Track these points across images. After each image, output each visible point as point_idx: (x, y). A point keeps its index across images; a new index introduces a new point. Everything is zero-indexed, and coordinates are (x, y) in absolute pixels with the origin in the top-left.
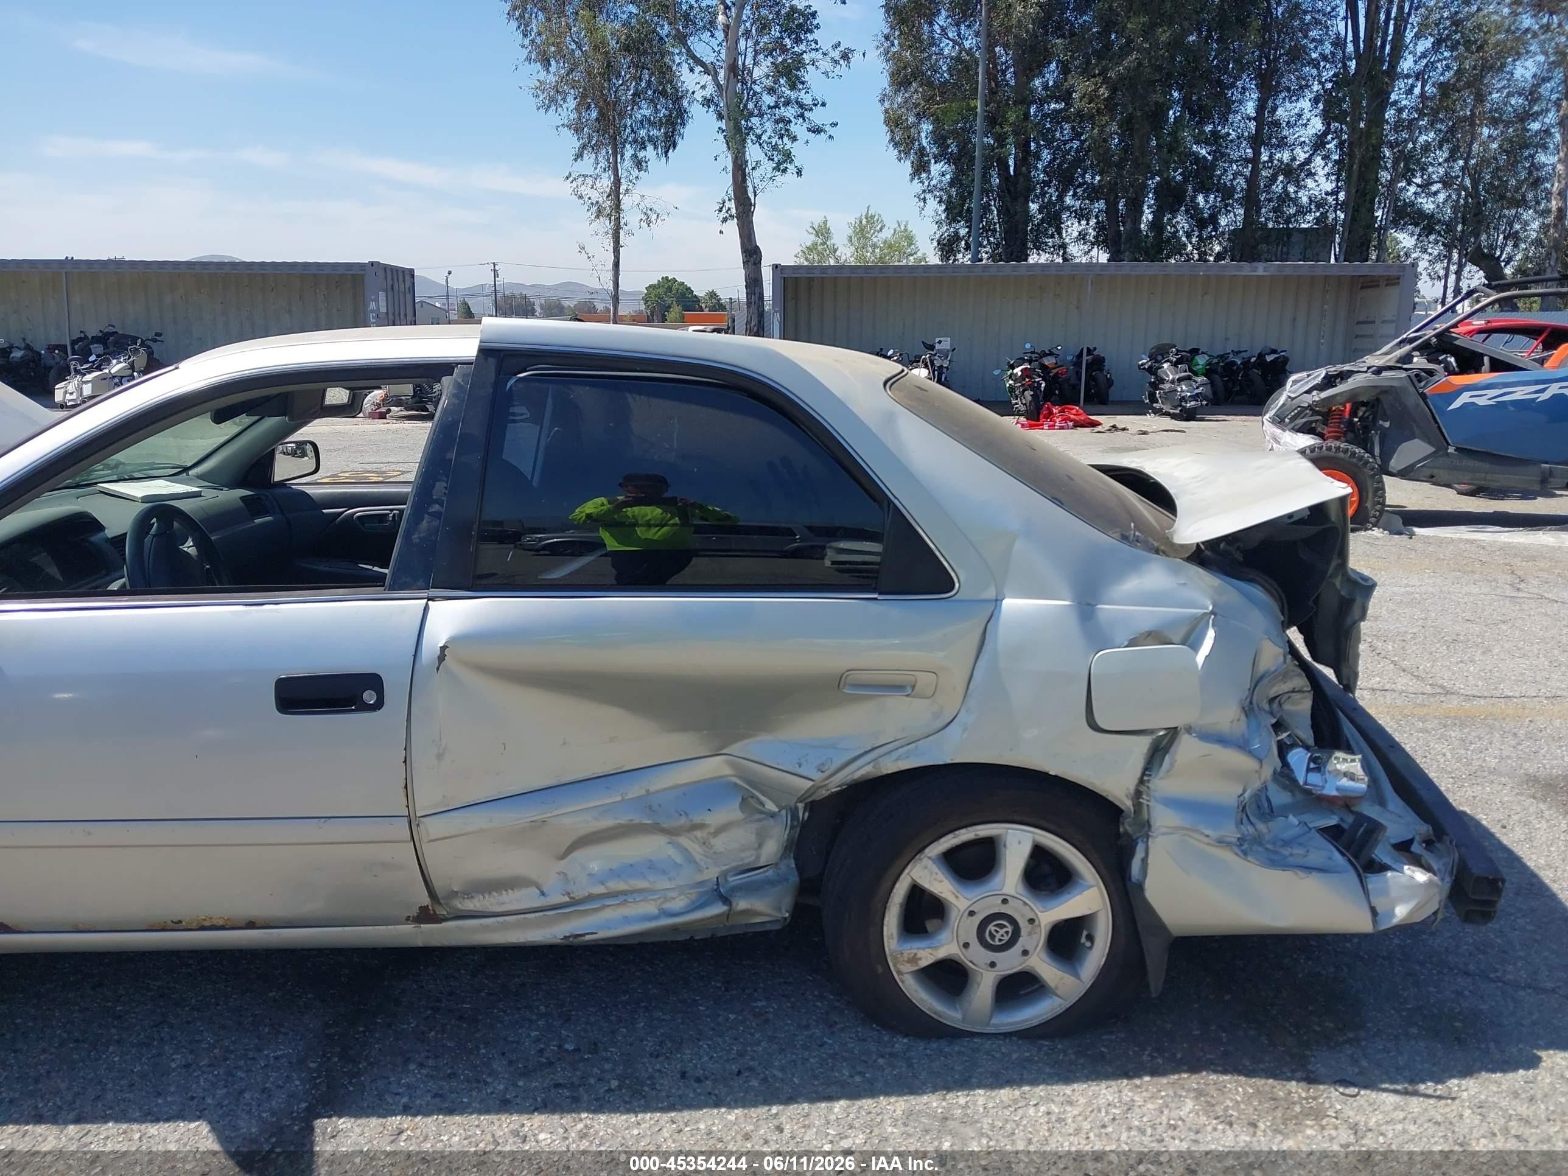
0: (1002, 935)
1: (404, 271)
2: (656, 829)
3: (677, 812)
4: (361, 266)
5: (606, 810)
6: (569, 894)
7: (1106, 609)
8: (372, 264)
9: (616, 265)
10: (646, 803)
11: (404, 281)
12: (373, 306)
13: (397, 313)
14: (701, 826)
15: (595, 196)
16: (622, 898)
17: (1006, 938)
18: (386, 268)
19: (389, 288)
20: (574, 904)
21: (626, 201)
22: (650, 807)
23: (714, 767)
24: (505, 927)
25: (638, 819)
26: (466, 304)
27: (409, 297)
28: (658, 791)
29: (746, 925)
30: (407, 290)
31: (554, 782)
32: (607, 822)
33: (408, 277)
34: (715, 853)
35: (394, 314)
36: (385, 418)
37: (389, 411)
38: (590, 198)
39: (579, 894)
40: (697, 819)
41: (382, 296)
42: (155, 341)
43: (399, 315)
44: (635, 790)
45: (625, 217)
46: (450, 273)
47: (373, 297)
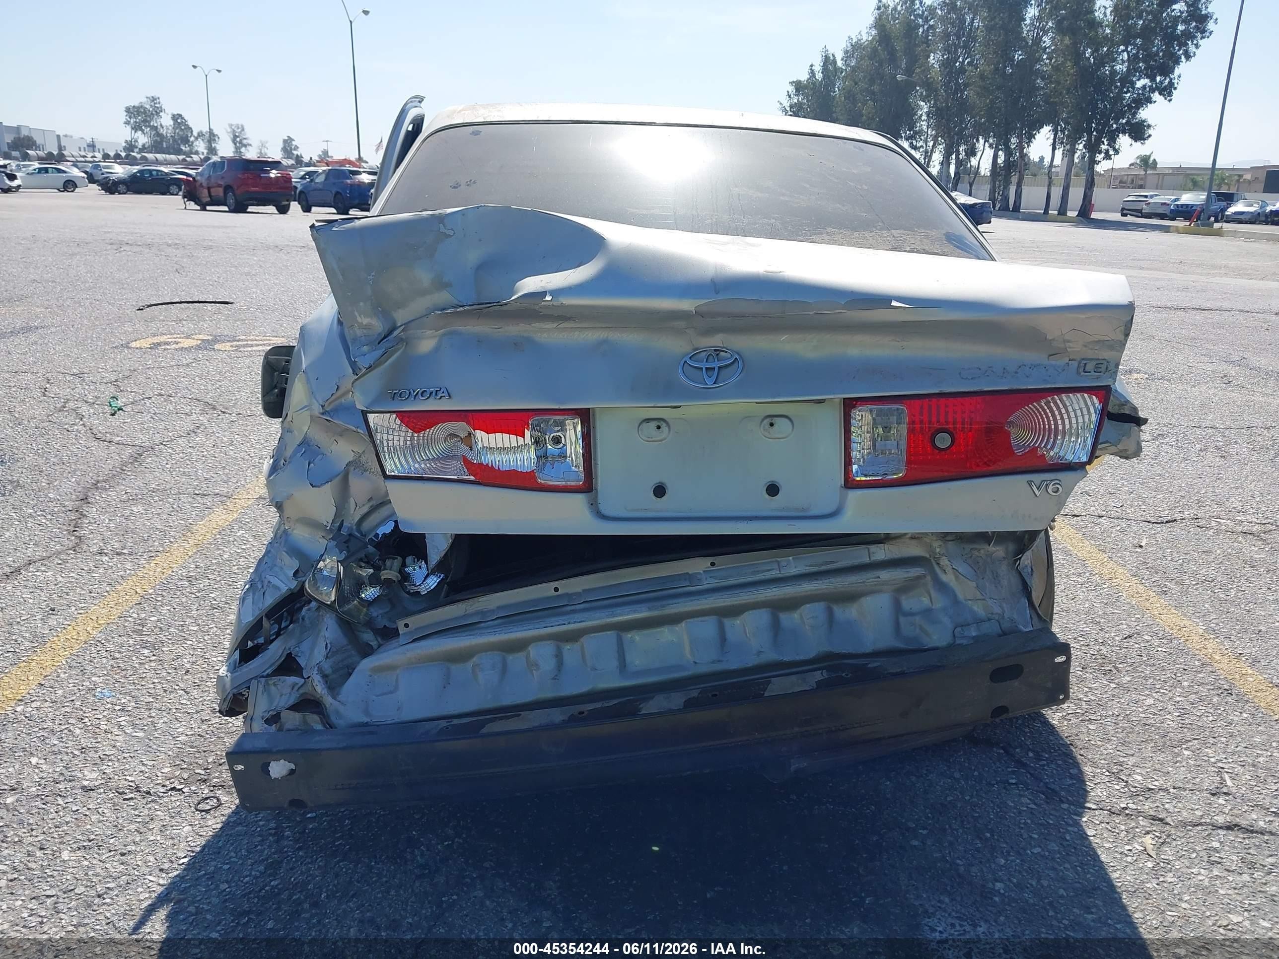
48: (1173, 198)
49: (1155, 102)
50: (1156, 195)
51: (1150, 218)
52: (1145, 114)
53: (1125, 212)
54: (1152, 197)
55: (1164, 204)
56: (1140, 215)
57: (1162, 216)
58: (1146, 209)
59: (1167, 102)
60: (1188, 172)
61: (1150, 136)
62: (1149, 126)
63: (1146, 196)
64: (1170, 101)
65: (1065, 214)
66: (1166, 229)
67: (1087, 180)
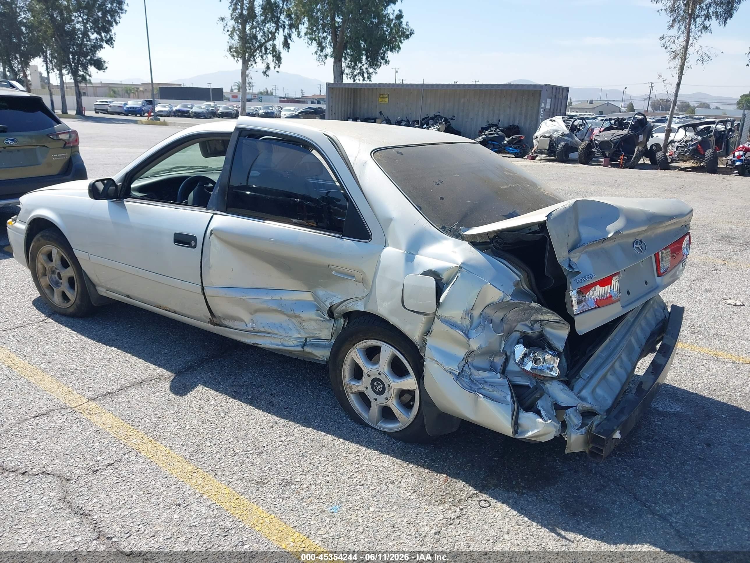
0: (379, 388)
1: (563, 88)
2: (282, 312)
3: (291, 309)
4: (541, 86)
5: (266, 301)
6: (253, 328)
7: (418, 258)
8: (546, 85)
9: (679, 84)
10: (280, 303)
11: (562, 93)
12: (543, 105)
13: (556, 109)
14: (299, 317)
15: (674, 47)
16: (270, 335)
17: (380, 390)
18: (553, 87)
19: (554, 96)
20: (254, 332)
21: (690, 50)
22: (281, 305)
23: (307, 296)
24: (237, 334)
25: (275, 307)
26: (632, 104)
27: (564, 101)
28: (285, 300)
29: (314, 359)
30: (564, 98)
31: (249, 287)
32: (264, 306)
33: (565, 92)
34: (304, 328)
35: (554, 110)
36: (535, 159)
37: (537, 156)
38: (671, 49)
39: (257, 329)
40: (297, 313)
41: (549, 101)
42: (452, 119)
43: (557, 110)
44: (277, 297)
45: (689, 58)
46: (626, 88)
47: (544, 101)
48: (123, 103)
49: (104, 48)
50: (112, 101)
51: (113, 114)
52: (100, 54)
53: (97, 111)
54: (110, 102)
55: (119, 106)
56: (106, 112)
57: (119, 114)
58: (110, 110)
59: (111, 48)
60: (110, 86)
61: (107, 68)
62: (104, 62)
63: (107, 102)
64: (113, 47)
65: (66, 113)
66: (135, 122)
67: (76, 93)
